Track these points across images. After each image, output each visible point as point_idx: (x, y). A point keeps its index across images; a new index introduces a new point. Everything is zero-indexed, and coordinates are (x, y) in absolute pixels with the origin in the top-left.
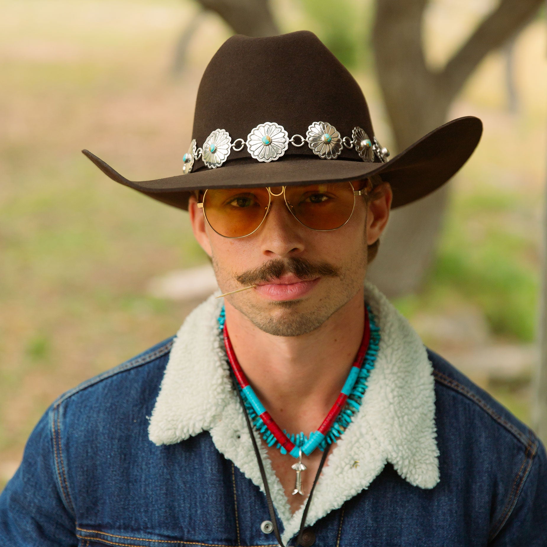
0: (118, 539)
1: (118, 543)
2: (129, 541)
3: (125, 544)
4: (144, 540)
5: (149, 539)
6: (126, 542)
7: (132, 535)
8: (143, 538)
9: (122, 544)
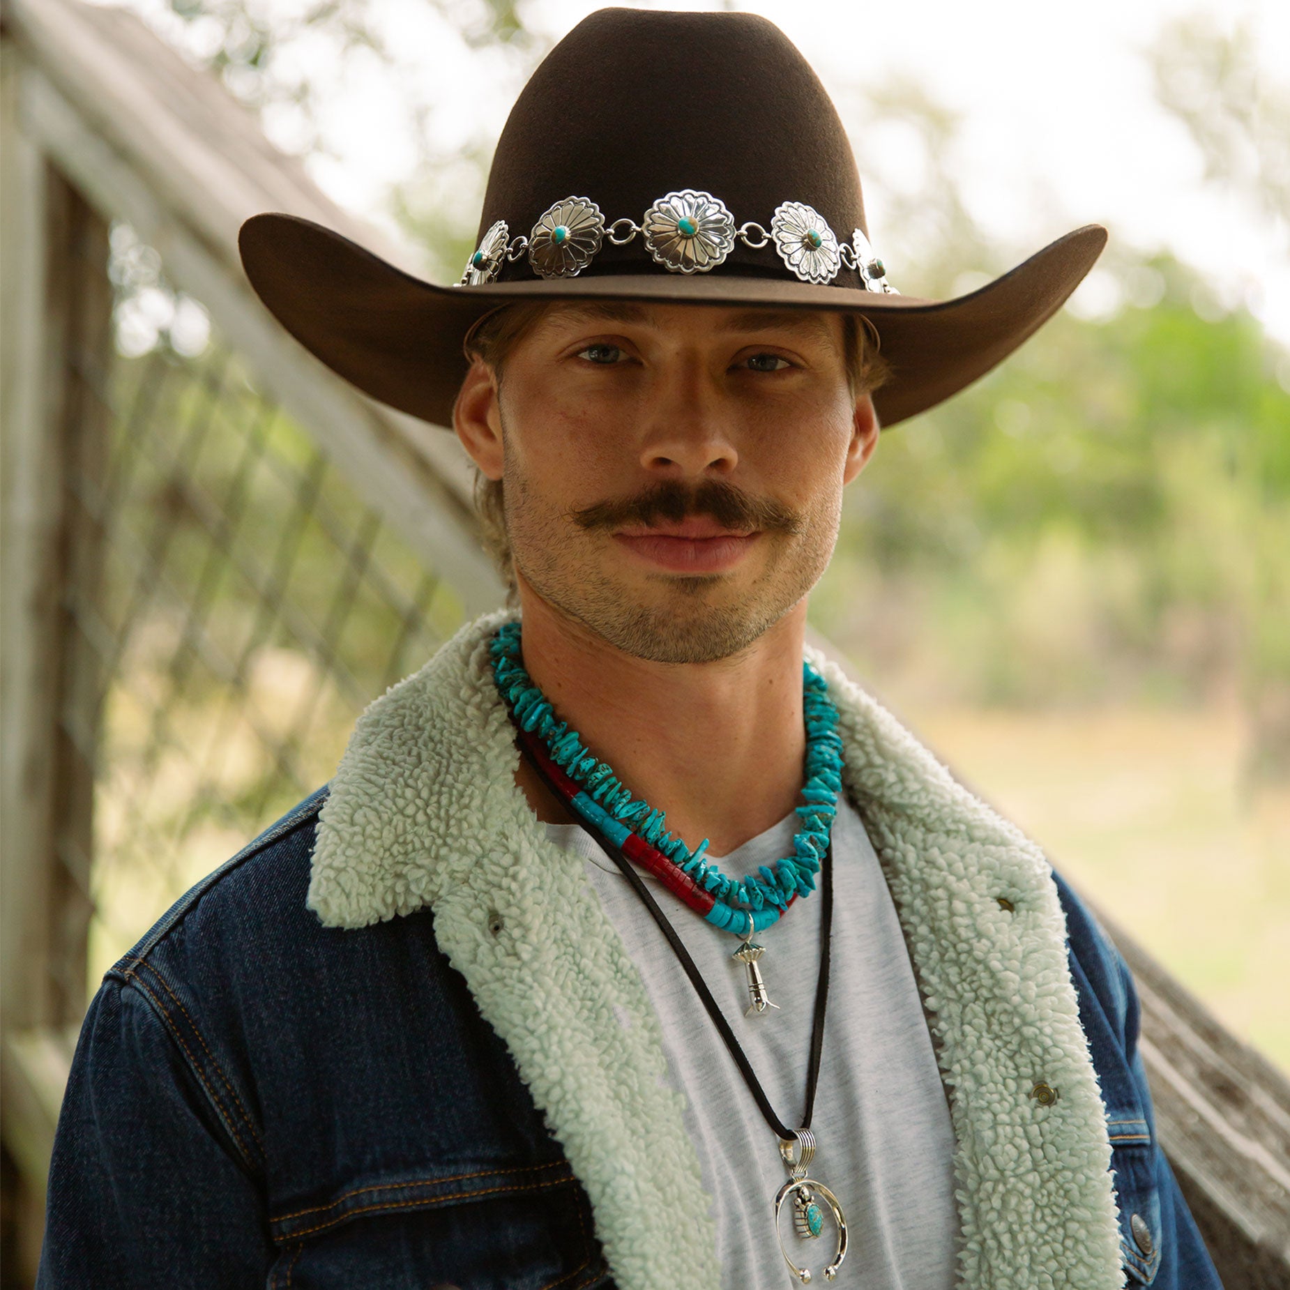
0: (376, 1194)
1: (381, 1202)
2: (406, 1192)
3: (397, 1202)
4: (443, 1180)
5: (454, 1175)
6: (400, 1196)
7: (409, 1177)
8: (440, 1178)
9: (390, 1203)
